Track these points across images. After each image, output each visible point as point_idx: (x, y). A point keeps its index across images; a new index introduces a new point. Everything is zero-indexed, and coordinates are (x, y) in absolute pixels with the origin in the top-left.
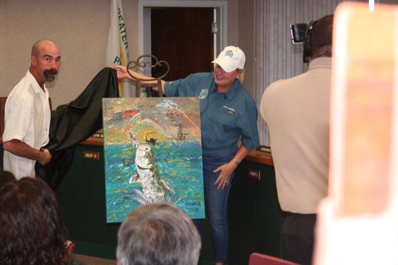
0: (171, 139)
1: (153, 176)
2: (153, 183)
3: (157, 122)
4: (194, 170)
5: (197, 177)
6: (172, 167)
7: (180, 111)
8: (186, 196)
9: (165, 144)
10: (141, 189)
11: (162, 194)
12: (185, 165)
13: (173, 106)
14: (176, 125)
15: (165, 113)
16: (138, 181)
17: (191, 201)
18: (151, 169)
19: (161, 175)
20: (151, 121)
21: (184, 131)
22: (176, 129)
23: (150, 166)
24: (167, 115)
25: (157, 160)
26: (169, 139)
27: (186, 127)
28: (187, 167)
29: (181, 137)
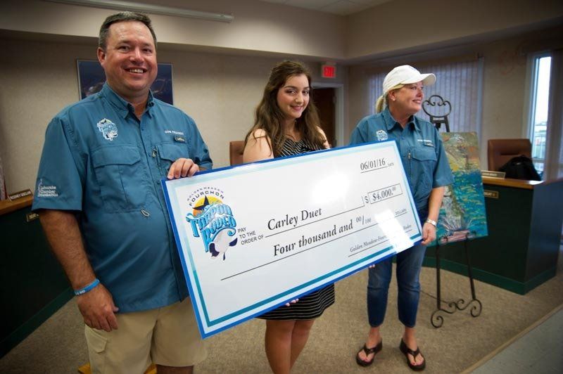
0: (462, 169)
1: (452, 202)
2: (452, 209)
3: (452, 154)
4: (478, 195)
5: (481, 201)
6: (464, 193)
7: (466, 144)
8: (475, 218)
9: (458, 173)
10: (445, 214)
11: (459, 217)
12: (473, 191)
13: (461, 140)
14: (464, 157)
15: (456, 146)
16: (442, 208)
17: (478, 222)
18: (451, 196)
19: (458, 201)
21: (470, 161)
22: (464, 159)
23: (449, 194)
24: (458, 148)
25: (454, 188)
26: (460, 169)
27: (471, 158)
28: (474, 193)
29: (468, 166)
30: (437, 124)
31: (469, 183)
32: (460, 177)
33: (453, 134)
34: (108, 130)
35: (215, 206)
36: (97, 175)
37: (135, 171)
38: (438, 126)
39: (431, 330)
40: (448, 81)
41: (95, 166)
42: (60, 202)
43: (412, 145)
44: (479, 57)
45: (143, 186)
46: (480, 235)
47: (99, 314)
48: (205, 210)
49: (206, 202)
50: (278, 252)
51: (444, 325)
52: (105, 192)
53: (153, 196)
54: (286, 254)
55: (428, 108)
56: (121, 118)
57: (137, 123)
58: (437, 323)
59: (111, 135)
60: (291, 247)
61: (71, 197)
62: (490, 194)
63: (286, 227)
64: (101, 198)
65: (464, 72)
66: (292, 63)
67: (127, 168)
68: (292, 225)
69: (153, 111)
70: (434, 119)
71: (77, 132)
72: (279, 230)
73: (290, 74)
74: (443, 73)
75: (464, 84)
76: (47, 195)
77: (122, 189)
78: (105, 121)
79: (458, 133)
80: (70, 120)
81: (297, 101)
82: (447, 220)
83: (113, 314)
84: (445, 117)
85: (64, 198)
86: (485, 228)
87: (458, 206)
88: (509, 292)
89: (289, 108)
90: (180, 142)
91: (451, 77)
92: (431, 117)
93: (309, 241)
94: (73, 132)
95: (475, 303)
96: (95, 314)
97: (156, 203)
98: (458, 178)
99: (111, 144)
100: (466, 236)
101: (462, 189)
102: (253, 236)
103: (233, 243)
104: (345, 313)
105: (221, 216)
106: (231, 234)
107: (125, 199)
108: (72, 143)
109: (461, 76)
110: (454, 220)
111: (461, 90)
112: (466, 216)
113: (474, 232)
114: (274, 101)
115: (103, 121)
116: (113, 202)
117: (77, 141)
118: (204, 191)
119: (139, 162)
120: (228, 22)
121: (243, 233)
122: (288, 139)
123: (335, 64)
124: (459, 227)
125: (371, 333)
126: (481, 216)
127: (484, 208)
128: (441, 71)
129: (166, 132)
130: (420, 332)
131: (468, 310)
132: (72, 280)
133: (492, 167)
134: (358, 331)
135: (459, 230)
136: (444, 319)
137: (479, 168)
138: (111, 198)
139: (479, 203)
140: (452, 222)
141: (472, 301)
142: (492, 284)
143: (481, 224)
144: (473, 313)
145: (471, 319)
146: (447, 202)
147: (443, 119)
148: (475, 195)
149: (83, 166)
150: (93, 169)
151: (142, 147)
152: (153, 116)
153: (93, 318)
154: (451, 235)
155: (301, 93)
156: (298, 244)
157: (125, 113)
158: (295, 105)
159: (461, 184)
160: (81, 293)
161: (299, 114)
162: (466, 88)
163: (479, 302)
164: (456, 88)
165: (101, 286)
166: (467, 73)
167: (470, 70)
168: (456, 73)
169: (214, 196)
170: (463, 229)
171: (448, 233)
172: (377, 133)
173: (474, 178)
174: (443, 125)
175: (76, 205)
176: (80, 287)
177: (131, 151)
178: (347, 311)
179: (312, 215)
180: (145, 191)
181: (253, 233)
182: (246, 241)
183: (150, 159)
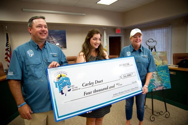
0: (161, 64)
1: (157, 76)
3: (157, 59)
4: (167, 74)
5: (168, 76)
6: (162, 73)
7: (162, 56)
8: (166, 82)
10: (154, 80)
11: (160, 82)
12: (165, 72)
13: (160, 54)
14: (161, 60)
15: (158, 56)
16: (154, 78)
17: (167, 83)
18: (157, 74)
19: (159, 76)
20: (155, 59)
21: (164, 62)
22: (162, 61)
23: (156, 73)
24: (159, 57)
27: (164, 60)
28: (166, 73)
29: (163, 64)
30: (151, 49)
31: (164, 69)
32: (160, 67)
33: (157, 52)
34: (31, 53)
35: (64, 78)
36: (27, 68)
37: (39, 67)
38: (152, 49)
39: (150, 122)
40: (159, 33)
41: (26, 65)
42: (14, 77)
43: (139, 57)
44: (169, 25)
45: (42, 71)
46: (168, 88)
47: (25, 114)
48: (60, 79)
49: (61, 76)
50: (85, 94)
51: (155, 120)
52: (29, 74)
53: (45, 75)
54: (88, 95)
55: (148, 43)
56: (35, 49)
57: (41, 51)
58: (152, 119)
59: (32, 55)
60: (90, 93)
61: (18, 75)
62: (173, 73)
63: (89, 86)
64: (28, 75)
65: (165, 30)
66: (95, 30)
67: (37, 66)
68: (91, 85)
69: (46, 47)
70: (150, 47)
71: (20, 54)
72: (86, 87)
73: (95, 34)
74: (157, 30)
75: (164, 34)
76: (10, 75)
77: (34, 73)
78: (30, 51)
79: (159, 52)
80: (18, 50)
81: (97, 42)
82: (155, 83)
83: (30, 114)
84: (154, 46)
85: (15, 76)
86: (170, 85)
87: (159, 78)
88: (181, 109)
89: (94, 45)
90: (55, 57)
91: (160, 32)
92: (149, 47)
93: (98, 91)
94: (19, 54)
95: (167, 113)
96: (23, 114)
97: (45, 77)
98: (159, 67)
99: (31, 58)
100: (163, 88)
101: (161, 71)
102: (77, 88)
103: (69, 90)
104: (120, 115)
105: (66, 81)
106: (69, 87)
107: (35, 76)
108: (18, 58)
109: (163, 32)
110: (158, 83)
111: (164, 36)
112: (163, 81)
113: (166, 87)
114: (89, 42)
115: (29, 50)
116: (32, 77)
117: (20, 57)
118: (60, 72)
119: (40, 64)
120: (84, 16)
121: (73, 87)
122: (91, 56)
123: (120, 28)
124: (160, 85)
125: (127, 122)
126: (168, 81)
127: (169, 78)
128: (156, 30)
129: (50, 53)
130: (146, 123)
131: (164, 115)
132: (17, 102)
133: (175, 63)
134: (124, 121)
135: (160, 86)
136: (155, 118)
137: (167, 64)
138: (31, 75)
139: (167, 77)
140: (157, 83)
141: (166, 112)
142: (174, 106)
143: (168, 84)
144: (166, 116)
145: (165, 118)
146: (155, 76)
147: (154, 47)
148: (166, 74)
149: (22, 65)
150: (25, 66)
151: (42, 58)
152: (46, 48)
153: (23, 115)
154: (157, 88)
155: (98, 40)
156: (93, 92)
157: (37, 48)
158: (96, 44)
159: (160, 70)
160: (19, 107)
161: (97, 47)
162: (165, 36)
163: (168, 112)
164: (162, 36)
165: (26, 104)
166: (166, 30)
167: (166, 29)
168: (162, 31)
169: (64, 74)
170: (162, 86)
171: (156, 87)
172: (127, 53)
173: (165, 68)
174: (154, 49)
175: (19, 78)
176: (19, 105)
177: (38, 60)
178: (120, 114)
179: (99, 82)
180: (42, 73)
181: (77, 87)
182: (74, 90)
183: (44, 63)
